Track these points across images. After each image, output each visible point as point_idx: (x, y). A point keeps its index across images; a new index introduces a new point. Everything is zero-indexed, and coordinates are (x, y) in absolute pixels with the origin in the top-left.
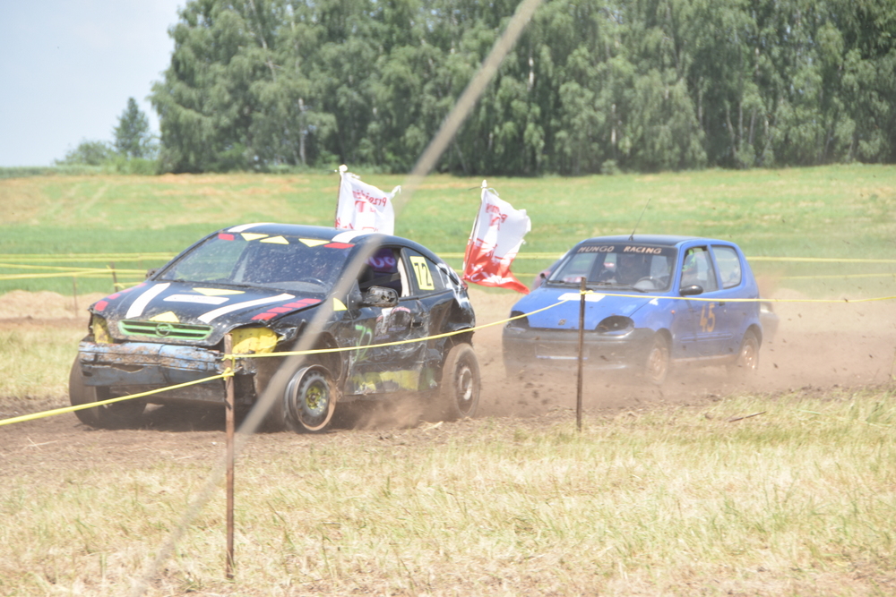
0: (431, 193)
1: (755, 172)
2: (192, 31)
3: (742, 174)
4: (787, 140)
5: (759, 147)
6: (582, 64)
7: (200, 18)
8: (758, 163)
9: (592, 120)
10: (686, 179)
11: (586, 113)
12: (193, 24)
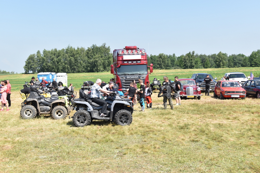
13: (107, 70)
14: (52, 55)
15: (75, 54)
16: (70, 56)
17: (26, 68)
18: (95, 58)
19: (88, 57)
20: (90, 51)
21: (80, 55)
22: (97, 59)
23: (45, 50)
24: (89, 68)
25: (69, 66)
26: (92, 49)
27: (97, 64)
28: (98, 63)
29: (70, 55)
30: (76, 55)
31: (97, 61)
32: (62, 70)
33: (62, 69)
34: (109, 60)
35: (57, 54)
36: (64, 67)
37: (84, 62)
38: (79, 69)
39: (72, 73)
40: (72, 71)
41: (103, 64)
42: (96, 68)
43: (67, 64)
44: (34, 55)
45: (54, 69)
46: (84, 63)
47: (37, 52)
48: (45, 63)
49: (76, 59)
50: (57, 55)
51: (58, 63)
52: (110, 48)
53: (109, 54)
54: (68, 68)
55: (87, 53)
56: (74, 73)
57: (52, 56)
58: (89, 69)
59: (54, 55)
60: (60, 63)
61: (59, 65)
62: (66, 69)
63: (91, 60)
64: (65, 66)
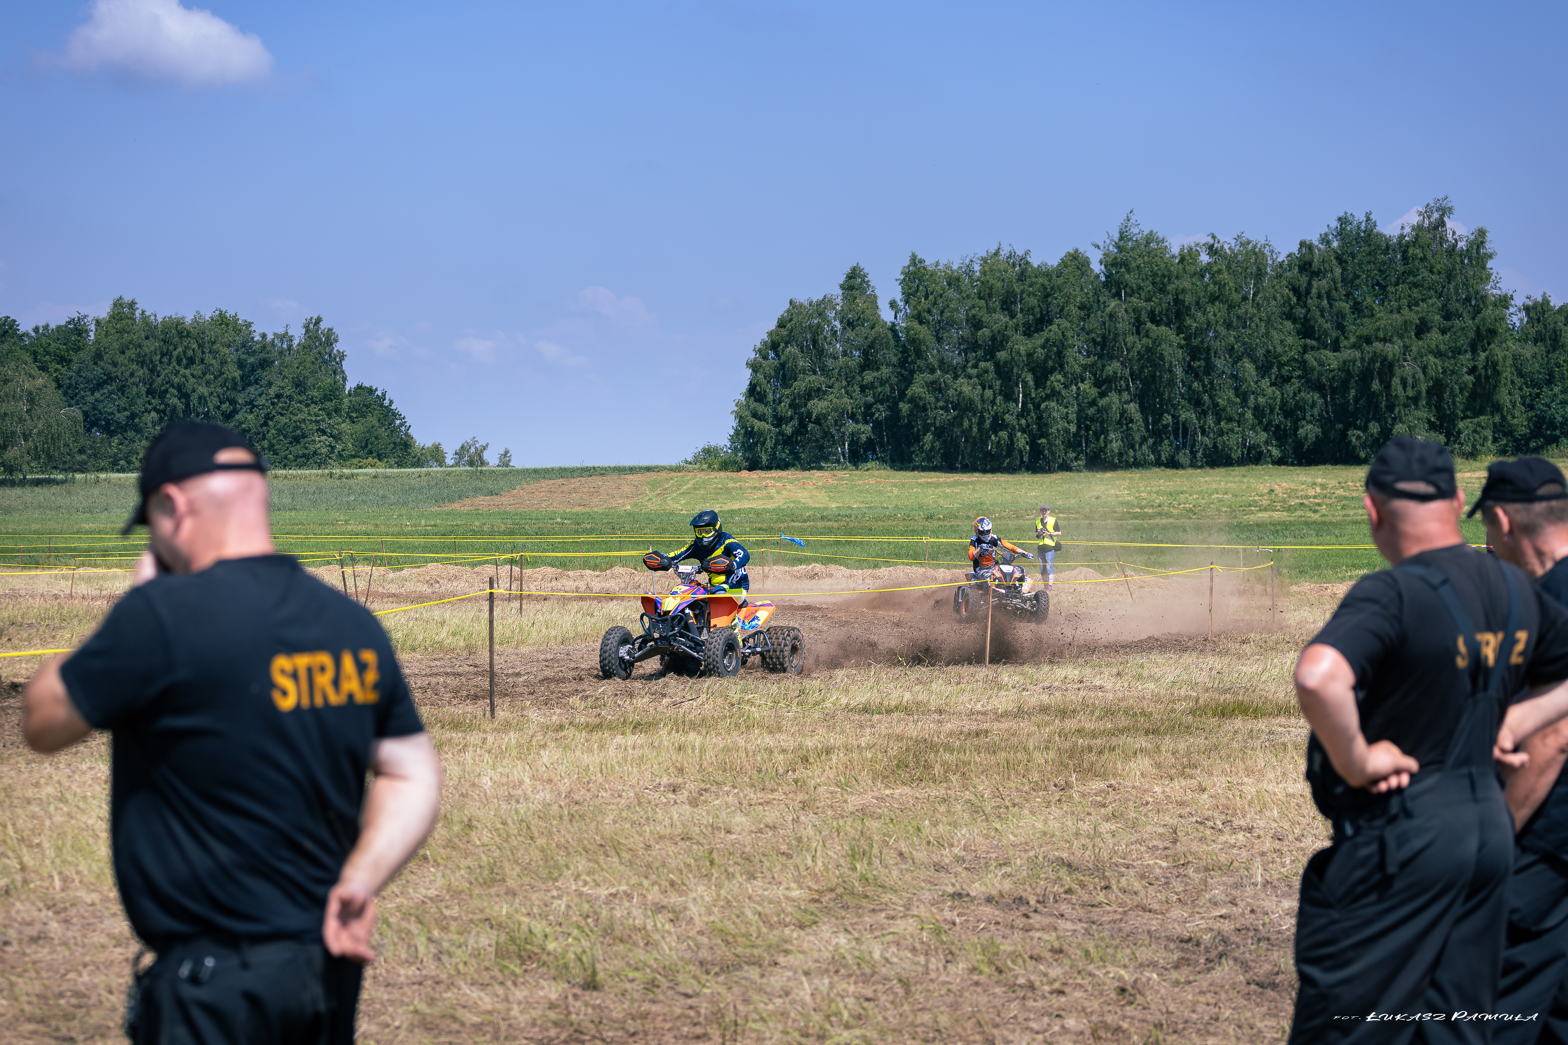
0: (938, 485)
1: (1190, 471)
2: (765, 363)
3: (1181, 472)
4: (1215, 446)
5: (1193, 453)
6: (1058, 387)
7: (771, 354)
8: (1193, 465)
9: (1067, 431)
10: (1135, 475)
11: (1062, 424)
12: (765, 358)
13: (1468, 449)
14: (990, 311)
15: (1188, 299)
16: (1144, 316)
17: (755, 415)
18: (1368, 341)
19: (1306, 330)
20: (1317, 274)
21: (1231, 307)
22: (1392, 350)
23: (914, 259)
24: (1309, 431)
25: (1133, 408)
26: (1340, 260)
27: (1387, 386)
28: (1396, 381)
29: (1149, 306)
30: (1205, 313)
31: (1388, 368)
32: (1073, 443)
33: (1073, 428)
34: (1483, 356)
35: (1033, 301)
36: (1092, 411)
37: (1263, 370)
38: (1221, 433)
39: (1158, 463)
40: (1154, 449)
41: (1437, 389)
42: (1374, 428)
43: (1120, 392)
44: (821, 308)
45: (1004, 434)
46: (1265, 383)
47: (842, 279)
48: (929, 377)
49: (1195, 342)
50: (1030, 310)
51: (1041, 374)
52: (1489, 246)
53: (1484, 298)
54: (1125, 419)
55: (1295, 290)
56: (1173, 464)
57: (986, 318)
58: (1312, 437)
59: (1007, 305)
60: (1056, 380)
61: (1047, 398)
62: (1104, 431)
63: (1332, 360)
64: (1102, 402)
